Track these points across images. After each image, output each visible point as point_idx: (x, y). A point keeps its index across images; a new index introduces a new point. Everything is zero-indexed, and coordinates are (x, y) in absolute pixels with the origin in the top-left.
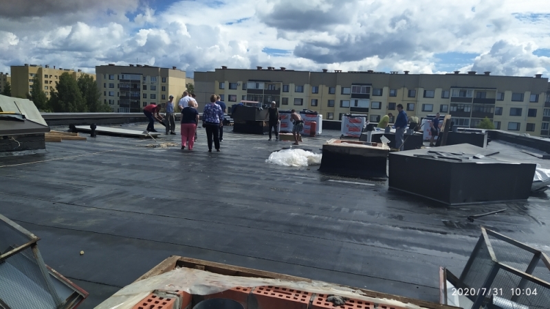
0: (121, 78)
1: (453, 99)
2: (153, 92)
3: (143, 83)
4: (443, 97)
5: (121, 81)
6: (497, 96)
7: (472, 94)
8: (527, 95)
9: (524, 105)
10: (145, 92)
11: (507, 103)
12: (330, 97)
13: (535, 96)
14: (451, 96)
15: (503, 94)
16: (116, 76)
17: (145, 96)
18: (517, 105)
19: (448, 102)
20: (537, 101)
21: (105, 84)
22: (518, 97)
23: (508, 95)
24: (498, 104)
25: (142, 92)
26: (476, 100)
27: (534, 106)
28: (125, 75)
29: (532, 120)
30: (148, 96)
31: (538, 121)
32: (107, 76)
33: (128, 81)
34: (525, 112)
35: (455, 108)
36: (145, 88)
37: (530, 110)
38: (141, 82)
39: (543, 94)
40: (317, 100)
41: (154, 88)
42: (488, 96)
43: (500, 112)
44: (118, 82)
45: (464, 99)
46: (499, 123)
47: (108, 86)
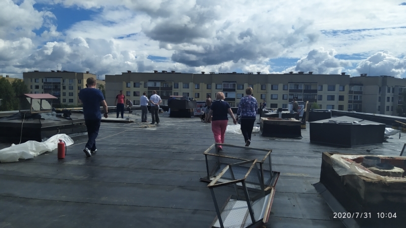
0: (44, 81)
1: (291, 91)
2: (71, 91)
3: (63, 84)
4: (284, 90)
5: (45, 83)
6: (319, 88)
7: (302, 87)
8: (337, 87)
9: (336, 93)
10: (64, 91)
11: (325, 92)
12: (208, 91)
13: (342, 87)
14: (289, 89)
15: (322, 86)
16: (40, 80)
17: (64, 94)
18: (331, 93)
19: (287, 92)
20: (343, 90)
21: (31, 86)
22: (332, 88)
23: (325, 87)
24: (319, 93)
25: (62, 91)
26: (305, 91)
27: (342, 93)
28: (48, 79)
29: (341, 103)
30: (67, 94)
31: (345, 103)
32: (33, 80)
33: (51, 83)
34: (337, 98)
35: (292, 96)
36: (64, 88)
37: (340, 96)
38: (61, 83)
39: (347, 85)
40: (199, 94)
41: (71, 88)
42: (313, 88)
43: (320, 98)
44: (43, 84)
45: (297, 91)
46: (321, 106)
47: (34, 87)
